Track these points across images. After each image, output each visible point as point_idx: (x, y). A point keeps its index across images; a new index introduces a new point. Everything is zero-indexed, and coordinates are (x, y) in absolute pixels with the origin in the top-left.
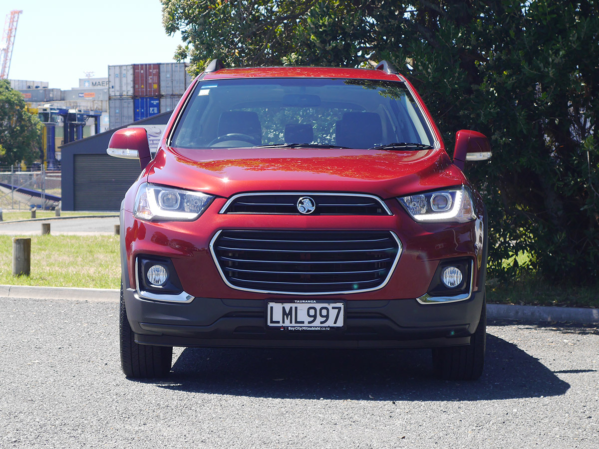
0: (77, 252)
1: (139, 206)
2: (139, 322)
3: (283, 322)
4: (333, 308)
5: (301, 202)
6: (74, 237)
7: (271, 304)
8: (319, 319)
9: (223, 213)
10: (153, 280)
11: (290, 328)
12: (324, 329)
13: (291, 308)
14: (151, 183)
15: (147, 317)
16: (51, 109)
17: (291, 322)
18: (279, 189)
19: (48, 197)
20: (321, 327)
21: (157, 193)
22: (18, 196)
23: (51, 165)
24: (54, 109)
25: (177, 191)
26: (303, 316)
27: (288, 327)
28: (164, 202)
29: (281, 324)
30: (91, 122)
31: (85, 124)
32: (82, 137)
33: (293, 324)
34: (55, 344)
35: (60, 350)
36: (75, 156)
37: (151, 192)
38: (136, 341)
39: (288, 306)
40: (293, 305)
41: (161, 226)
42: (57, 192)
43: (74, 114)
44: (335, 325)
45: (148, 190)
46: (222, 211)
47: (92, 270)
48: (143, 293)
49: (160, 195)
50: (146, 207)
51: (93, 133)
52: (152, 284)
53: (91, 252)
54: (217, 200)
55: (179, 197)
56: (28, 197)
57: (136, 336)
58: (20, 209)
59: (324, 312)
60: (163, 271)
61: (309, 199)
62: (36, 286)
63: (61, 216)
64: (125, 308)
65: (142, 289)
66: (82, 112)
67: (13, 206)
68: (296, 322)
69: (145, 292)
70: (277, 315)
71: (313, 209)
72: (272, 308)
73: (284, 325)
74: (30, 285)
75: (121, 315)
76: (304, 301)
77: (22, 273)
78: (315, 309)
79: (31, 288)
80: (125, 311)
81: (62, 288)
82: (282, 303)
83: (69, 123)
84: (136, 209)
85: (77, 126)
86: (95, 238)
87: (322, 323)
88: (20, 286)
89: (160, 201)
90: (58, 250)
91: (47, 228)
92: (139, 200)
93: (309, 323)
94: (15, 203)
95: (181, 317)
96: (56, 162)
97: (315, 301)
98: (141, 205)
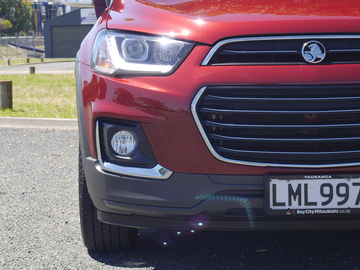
0: (51, 86)
1: (98, 58)
2: (102, 199)
3: (290, 204)
4: (354, 184)
5: (307, 49)
6: (50, 75)
7: (274, 181)
8: (336, 199)
9: (206, 64)
10: (118, 149)
11: (298, 212)
12: (343, 212)
13: (300, 186)
14: (112, 29)
15: (112, 194)
16: (39, 2)
17: (300, 204)
18: (277, 32)
19: (37, 51)
20: (339, 209)
21: (119, 41)
22: (20, 50)
23: (40, 33)
24: (40, 2)
25: (145, 38)
26: (314, 195)
27: (296, 210)
28: (128, 51)
29: (287, 207)
30: (60, 9)
31: (57, 10)
32: (56, 16)
33: (303, 206)
34: (20, 187)
35: (24, 195)
36: (51, 27)
37: (111, 40)
38: (99, 218)
39: (295, 183)
40: (302, 182)
41: (126, 82)
42: (42, 48)
43: (51, 5)
44: (357, 207)
45: (109, 37)
46: (206, 62)
47: (60, 100)
48: (106, 165)
49: (123, 44)
50: (106, 58)
51: (62, 13)
52: (117, 154)
53: (60, 85)
54: (198, 48)
55: (147, 46)
56: (26, 51)
57: (99, 213)
58: (21, 58)
59: (343, 190)
60: (131, 137)
61: (318, 44)
62: (16, 117)
63: (44, 61)
64: (84, 178)
65: (105, 159)
66: (56, 4)
67: (17, 56)
68: (307, 203)
69: (109, 163)
70: (282, 195)
71: (322, 57)
72: (274, 186)
73: (291, 208)
74: (12, 116)
75: (80, 186)
76: (316, 177)
77: (6, 107)
78: (330, 186)
79: (12, 119)
80: (85, 182)
81: (36, 118)
82: (288, 179)
83: (48, 10)
84: (94, 60)
85: (53, 11)
86: (63, 75)
87: (339, 204)
88: (4, 117)
89: (123, 51)
90: (39, 85)
91: (33, 70)
92: (97, 51)
93: (324, 204)
94: (19, 54)
95: (156, 196)
96: (42, 31)
97: (330, 177)
98: (100, 56)
